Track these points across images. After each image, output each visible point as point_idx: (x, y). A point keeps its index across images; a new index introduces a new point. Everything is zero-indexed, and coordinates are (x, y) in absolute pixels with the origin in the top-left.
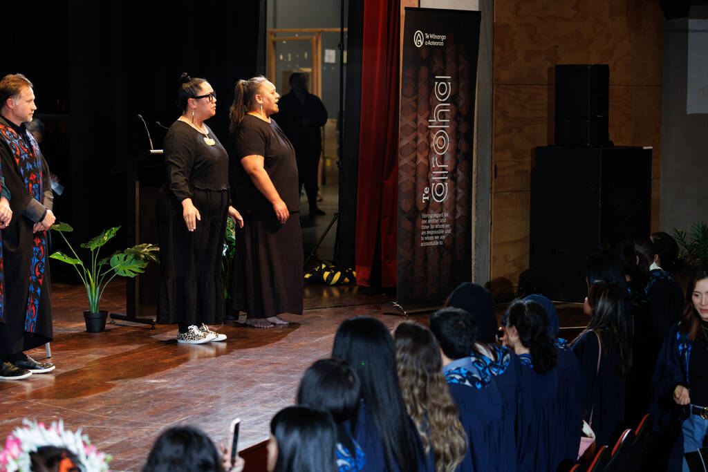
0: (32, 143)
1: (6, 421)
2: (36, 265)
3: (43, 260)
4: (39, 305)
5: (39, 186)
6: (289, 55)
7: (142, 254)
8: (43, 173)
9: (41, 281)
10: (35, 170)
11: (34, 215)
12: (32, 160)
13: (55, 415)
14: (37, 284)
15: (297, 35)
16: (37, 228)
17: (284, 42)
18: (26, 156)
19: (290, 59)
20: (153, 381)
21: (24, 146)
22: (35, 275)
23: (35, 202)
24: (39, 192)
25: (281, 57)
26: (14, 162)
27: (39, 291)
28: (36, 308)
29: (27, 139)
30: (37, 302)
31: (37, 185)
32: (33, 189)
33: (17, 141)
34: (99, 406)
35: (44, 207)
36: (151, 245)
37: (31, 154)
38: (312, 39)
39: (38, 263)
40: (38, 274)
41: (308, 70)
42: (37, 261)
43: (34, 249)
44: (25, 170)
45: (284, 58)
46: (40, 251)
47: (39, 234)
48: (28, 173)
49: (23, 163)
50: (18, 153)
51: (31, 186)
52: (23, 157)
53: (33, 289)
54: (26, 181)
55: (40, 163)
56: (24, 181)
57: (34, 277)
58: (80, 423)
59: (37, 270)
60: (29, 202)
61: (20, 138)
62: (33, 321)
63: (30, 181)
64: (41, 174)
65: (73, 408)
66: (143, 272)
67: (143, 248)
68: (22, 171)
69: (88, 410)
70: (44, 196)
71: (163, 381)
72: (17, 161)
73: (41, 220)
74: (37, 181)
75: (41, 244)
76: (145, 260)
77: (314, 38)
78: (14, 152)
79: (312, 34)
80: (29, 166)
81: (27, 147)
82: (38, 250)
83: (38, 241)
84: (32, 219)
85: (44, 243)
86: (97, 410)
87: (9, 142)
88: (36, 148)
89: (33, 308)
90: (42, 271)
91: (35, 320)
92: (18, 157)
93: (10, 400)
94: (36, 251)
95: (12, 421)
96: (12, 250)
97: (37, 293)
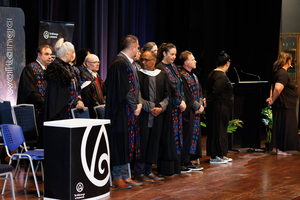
0: (195, 79)
1: (185, 190)
2: (196, 127)
3: (199, 125)
4: (197, 143)
5: (198, 96)
6: (287, 44)
7: (235, 123)
8: (200, 90)
9: (198, 134)
10: (197, 90)
11: (196, 107)
12: (195, 85)
13: (204, 187)
14: (196, 135)
15: (290, 36)
16: (197, 112)
17: (285, 38)
18: (193, 84)
19: (287, 45)
20: (241, 175)
21: (192, 80)
22: (196, 131)
23: (196, 102)
24: (198, 98)
25: (284, 44)
26: (188, 86)
27: (197, 138)
28: (195, 144)
29: (193, 77)
30: (196, 142)
31: (197, 96)
32: (195, 97)
33: (189, 78)
34: (221, 184)
35: (200, 104)
36: (238, 120)
37: (195, 83)
38: (297, 37)
39: (197, 126)
40: (197, 131)
41: (295, 50)
42: (196, 126)
43: (195, 121)
44: (193, 89)
45: (285, 44)
46: (198, 122)
47: (197, 115)
48: (194, 91)
49: (192, 87)
50: (190, 83)
51: (194, 96)
52: (192, 84)
53: (194, 137)
54: (193, 94)
55: (198, 87)
56: (192, 94)
57: (195, 132)
58: (214, 191)
59: (196, 129)
60: (194, 102)
61: (191, 77)
62: (194, 150)
63: (195, 94)
64: (198, 91)
65: (210, 185)
66: (235, 131)
67: (235, 121)
68: (191, 90)
69: (217, 186)
70: (200, 100)
71: (245, 175)
72: (190, 86)
73: (199, 109)
74: (197, 94)
75: (198, 119)
76: (236, 126)
77: (298, 37)
78: (188, 82)
79: (297, 35)
80: (194, 88)
81: (193, 80)
82: (197, 121)
83: (197, 118)
84: (195, 109)
85: (199, 118)
86: (220, 186)
87: (186, 78)
88: (197, 80)
89: (194, 144)
90: (198, 130)
91: (195, 149)
92: (190, 84)
93: (185, 181)
94: (196, 122)
95: (187, 189)
96: (187, 121)
97: (196, 138)
